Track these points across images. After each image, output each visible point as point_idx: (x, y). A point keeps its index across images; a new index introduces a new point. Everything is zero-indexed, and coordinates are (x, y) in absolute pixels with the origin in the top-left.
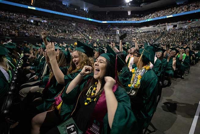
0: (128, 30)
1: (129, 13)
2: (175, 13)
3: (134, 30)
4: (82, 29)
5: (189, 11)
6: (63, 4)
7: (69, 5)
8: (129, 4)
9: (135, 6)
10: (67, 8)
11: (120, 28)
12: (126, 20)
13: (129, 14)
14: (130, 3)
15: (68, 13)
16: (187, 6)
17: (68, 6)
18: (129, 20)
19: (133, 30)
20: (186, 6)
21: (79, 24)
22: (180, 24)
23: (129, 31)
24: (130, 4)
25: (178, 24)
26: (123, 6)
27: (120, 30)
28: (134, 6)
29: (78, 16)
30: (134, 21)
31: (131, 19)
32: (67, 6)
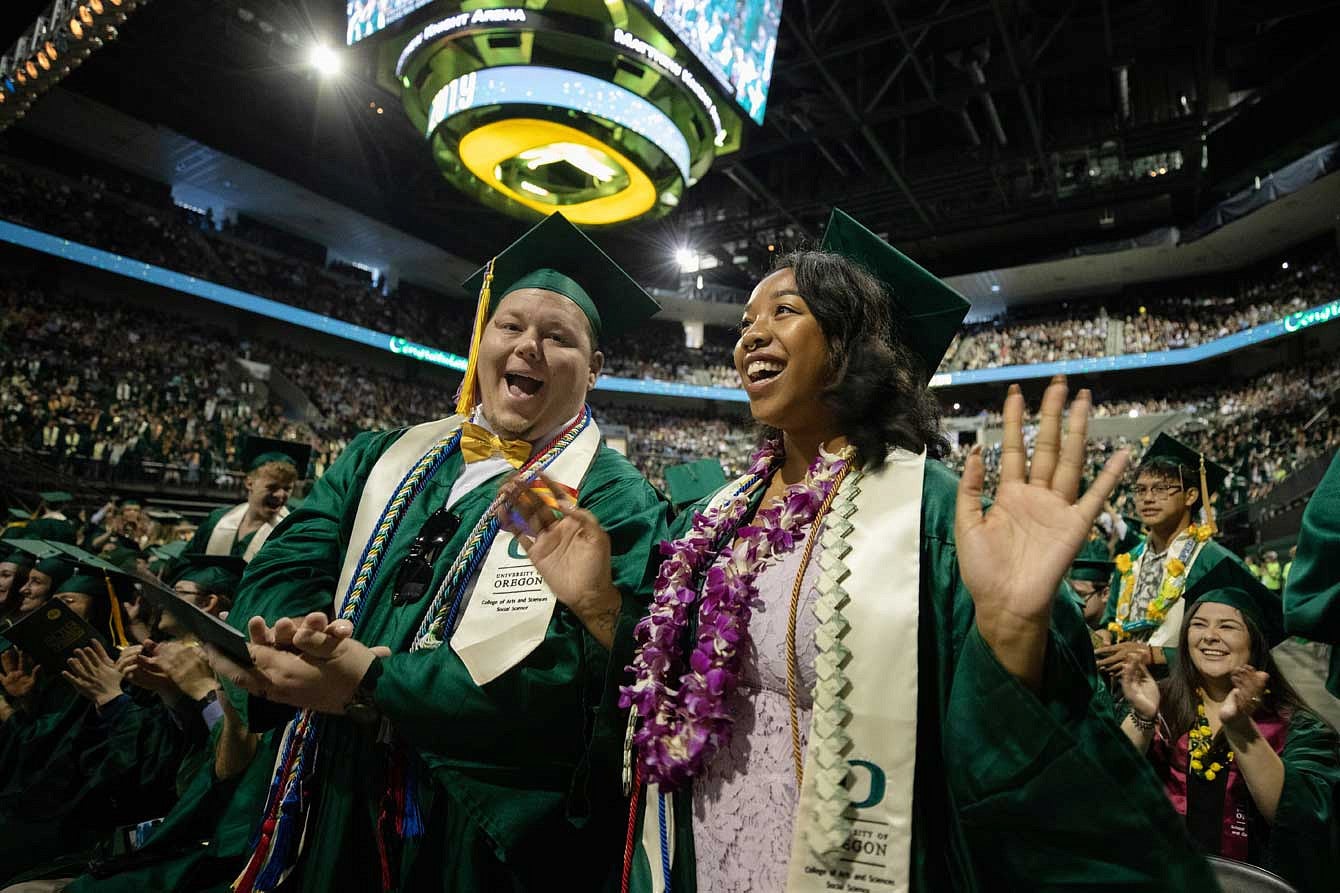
0: (693, 444)
1: (694, 337)
2: (959, 364)
3: (728, 443)
4: (325, 413)
5: (1025, 362)
6: (179, 202)
7: (234, 220)
8: (695, 280)
9: (730, 301)
10: (215, 242)
11: (633, 428)
12: (673, 376)
13: (689, 344)
14: (700, 280)
15: (215, 278)
16: (1010, 336)
17: (219, 227)
18: (694, 379)
19: (723, 447)
20: (1005, 336)
21: (303, 369)
22: (988, 427)
23: (698, 454)
24: (700, 285)
25: (979, 424)
26: (656, 292)
27: (631, 437)
28: (727, 297)
29: (298, 305)
30: (724, 388)
31: (706, 374)
32: (212, 224)
